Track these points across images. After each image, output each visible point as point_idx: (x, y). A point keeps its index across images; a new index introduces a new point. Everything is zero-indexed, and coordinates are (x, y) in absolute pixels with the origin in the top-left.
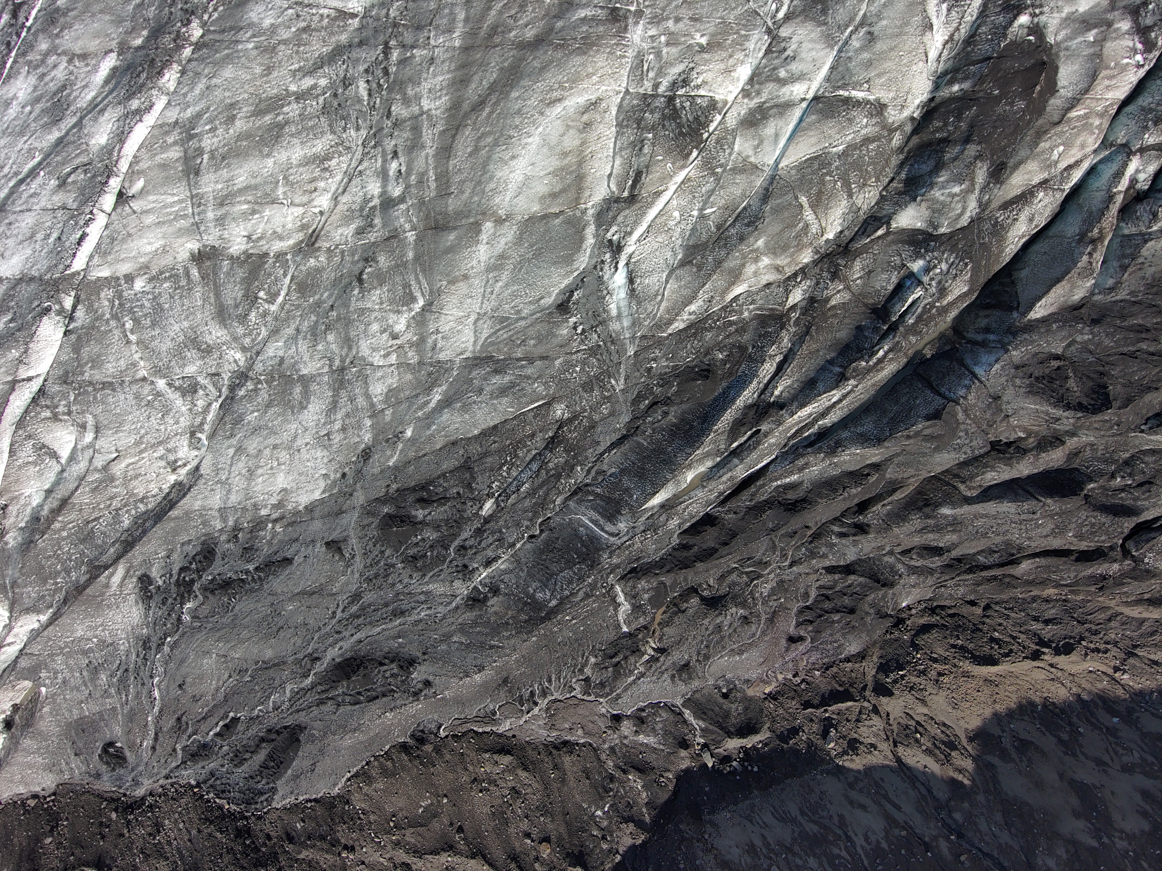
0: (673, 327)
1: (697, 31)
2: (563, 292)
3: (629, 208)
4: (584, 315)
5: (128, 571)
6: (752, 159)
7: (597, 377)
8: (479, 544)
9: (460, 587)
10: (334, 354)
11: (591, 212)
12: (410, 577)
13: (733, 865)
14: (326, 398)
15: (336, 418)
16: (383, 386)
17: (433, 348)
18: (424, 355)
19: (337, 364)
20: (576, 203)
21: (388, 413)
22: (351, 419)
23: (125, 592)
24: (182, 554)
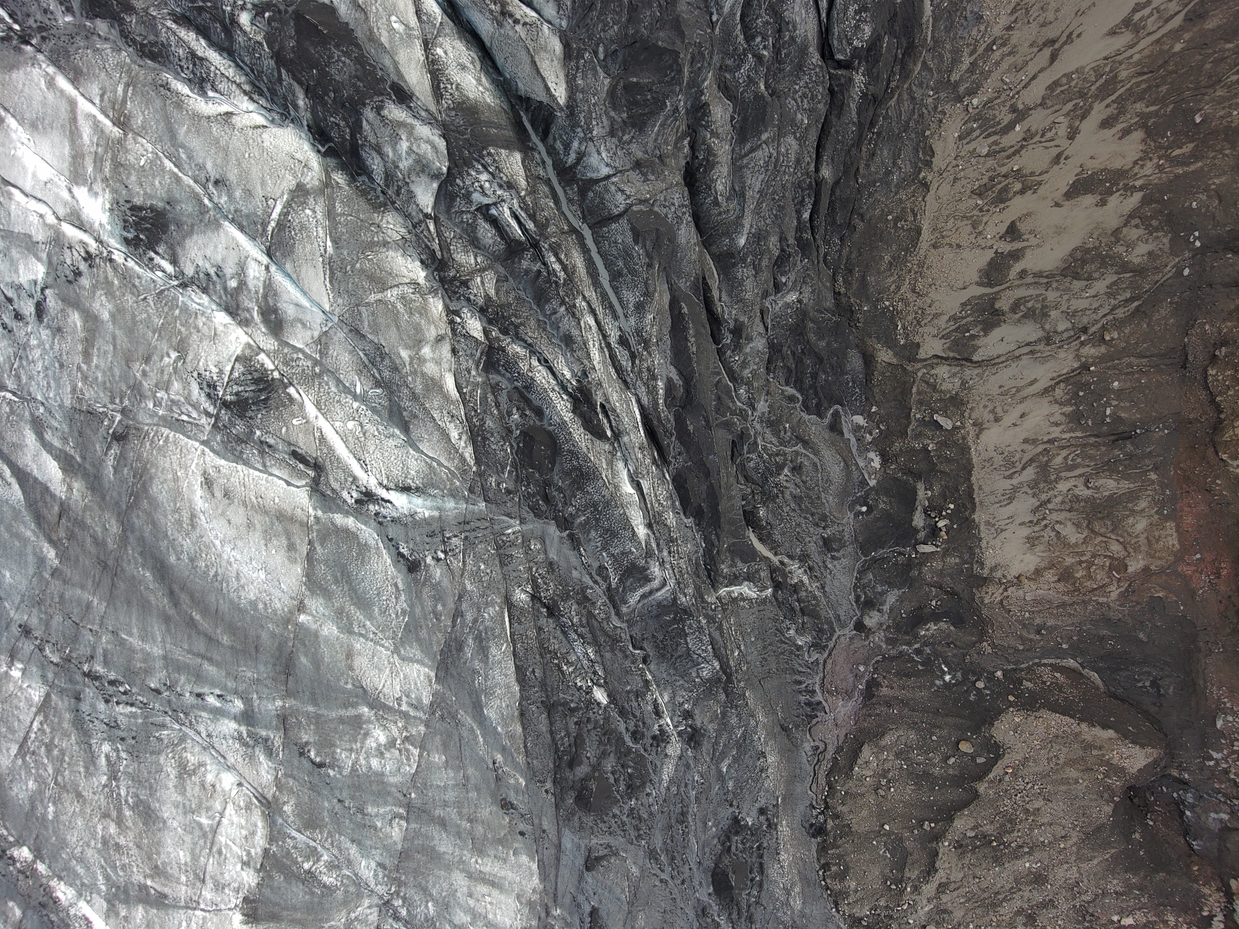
0: (468, 459)
1: (161, 359)
2: (396, 563)
3: (327, 474)
4: (427, 547)
6: (316, 334)
7: (499, 548)
8: (635, 716)
9: (674, 748)
10: (390, 811)
11: (320, 513)
12: (648, 795)
13: (1043, 565)
14: (435, 831)
15: (458, 826)
16: (439, 768)
17: (416, 708)
18: (420, 719)
19: (401, 811)
20: (305, 526)
21: (471, 771)
22: (465, 811)
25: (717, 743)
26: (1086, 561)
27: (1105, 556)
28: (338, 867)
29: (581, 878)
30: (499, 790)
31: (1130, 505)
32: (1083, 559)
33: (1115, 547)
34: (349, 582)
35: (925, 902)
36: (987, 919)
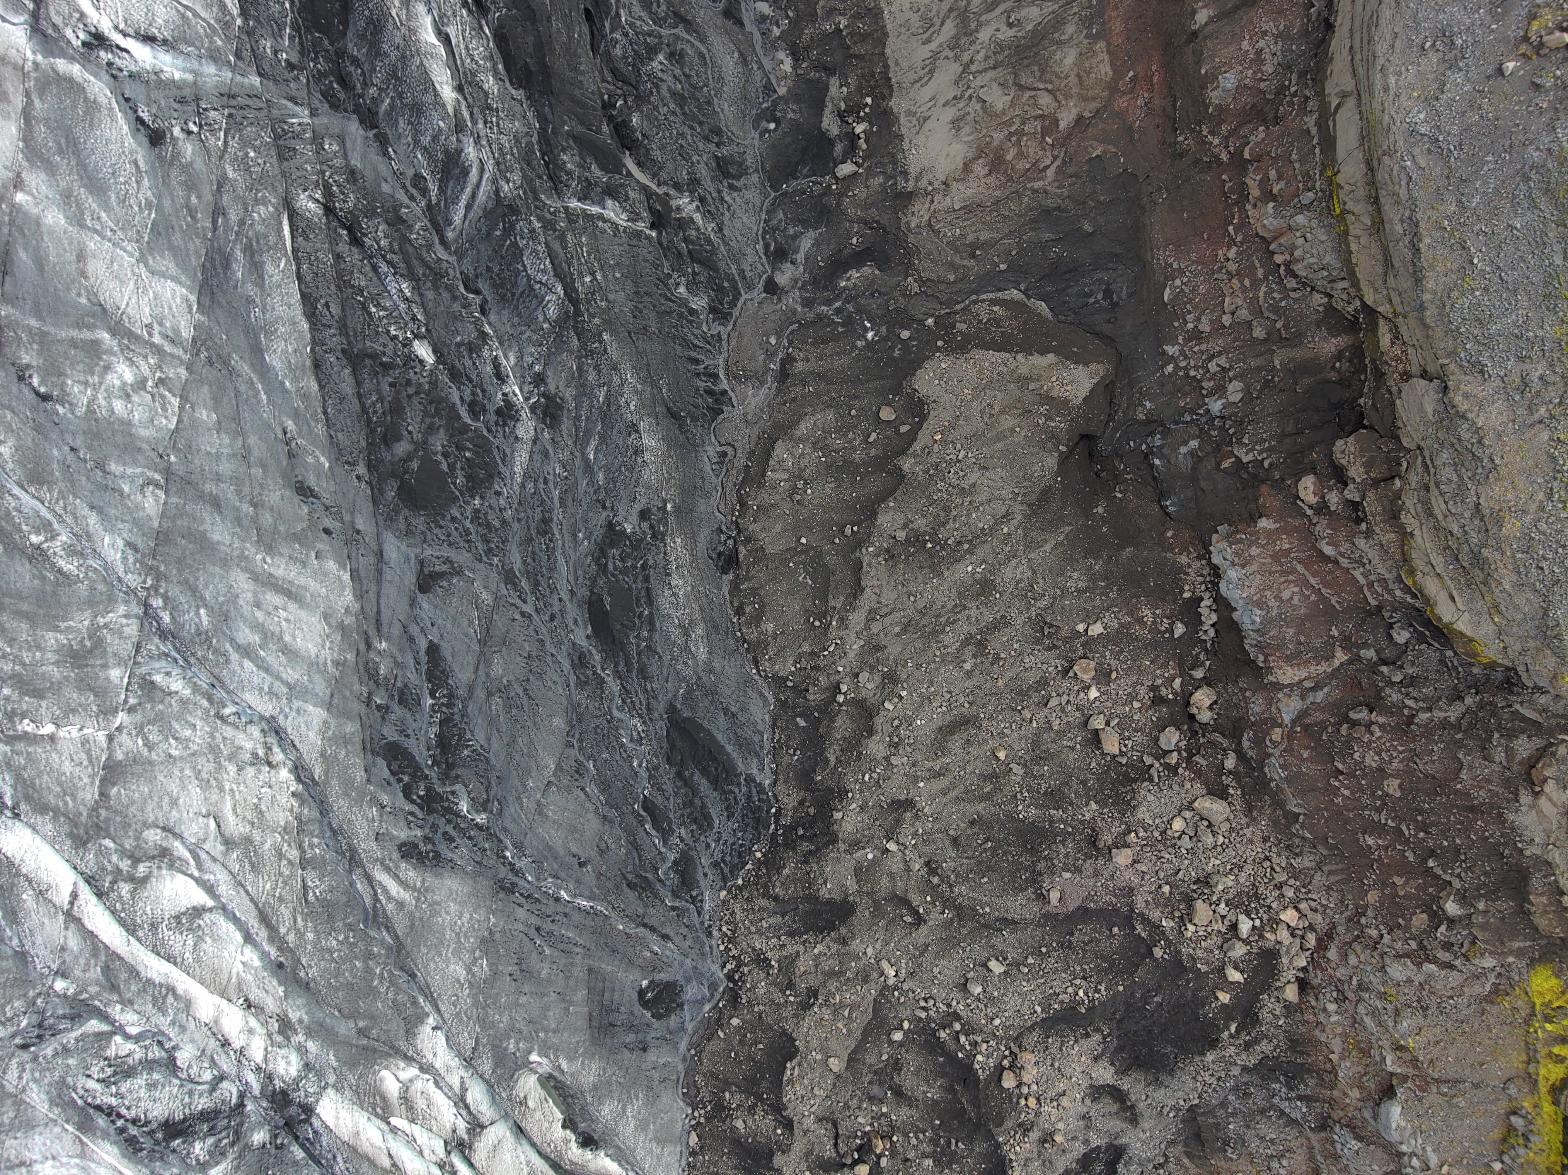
0: (232, 9)
2: (135, 132)
4: (175, 115)
5: (388, 869)
7: (277, 137)
8: (470, 381)
9: (526, 428)
10: (142, 474)
11: (39, 58)
12: (498, 494)
13: (970, 155)
14: (206, 513)
15: (238, 510)
16: (209, 430)
17: (172, 342)
18: (179, 358)
19: (157, 476)
20: (20, 69)
21: (252, 440)
22: (246, 490)
23: (419, 884)
24: (382, 786)
25: (577, 418)
26: (1015, 133)
27: (1036, 118)
28: (81, 554)
29: (413, 603)
30: (293, 470)
31: (1056, 35)
32: (1012, 129)
33: (1045, 100)
34: (77, 153)
35: (853, 637)
36: (929, 653)
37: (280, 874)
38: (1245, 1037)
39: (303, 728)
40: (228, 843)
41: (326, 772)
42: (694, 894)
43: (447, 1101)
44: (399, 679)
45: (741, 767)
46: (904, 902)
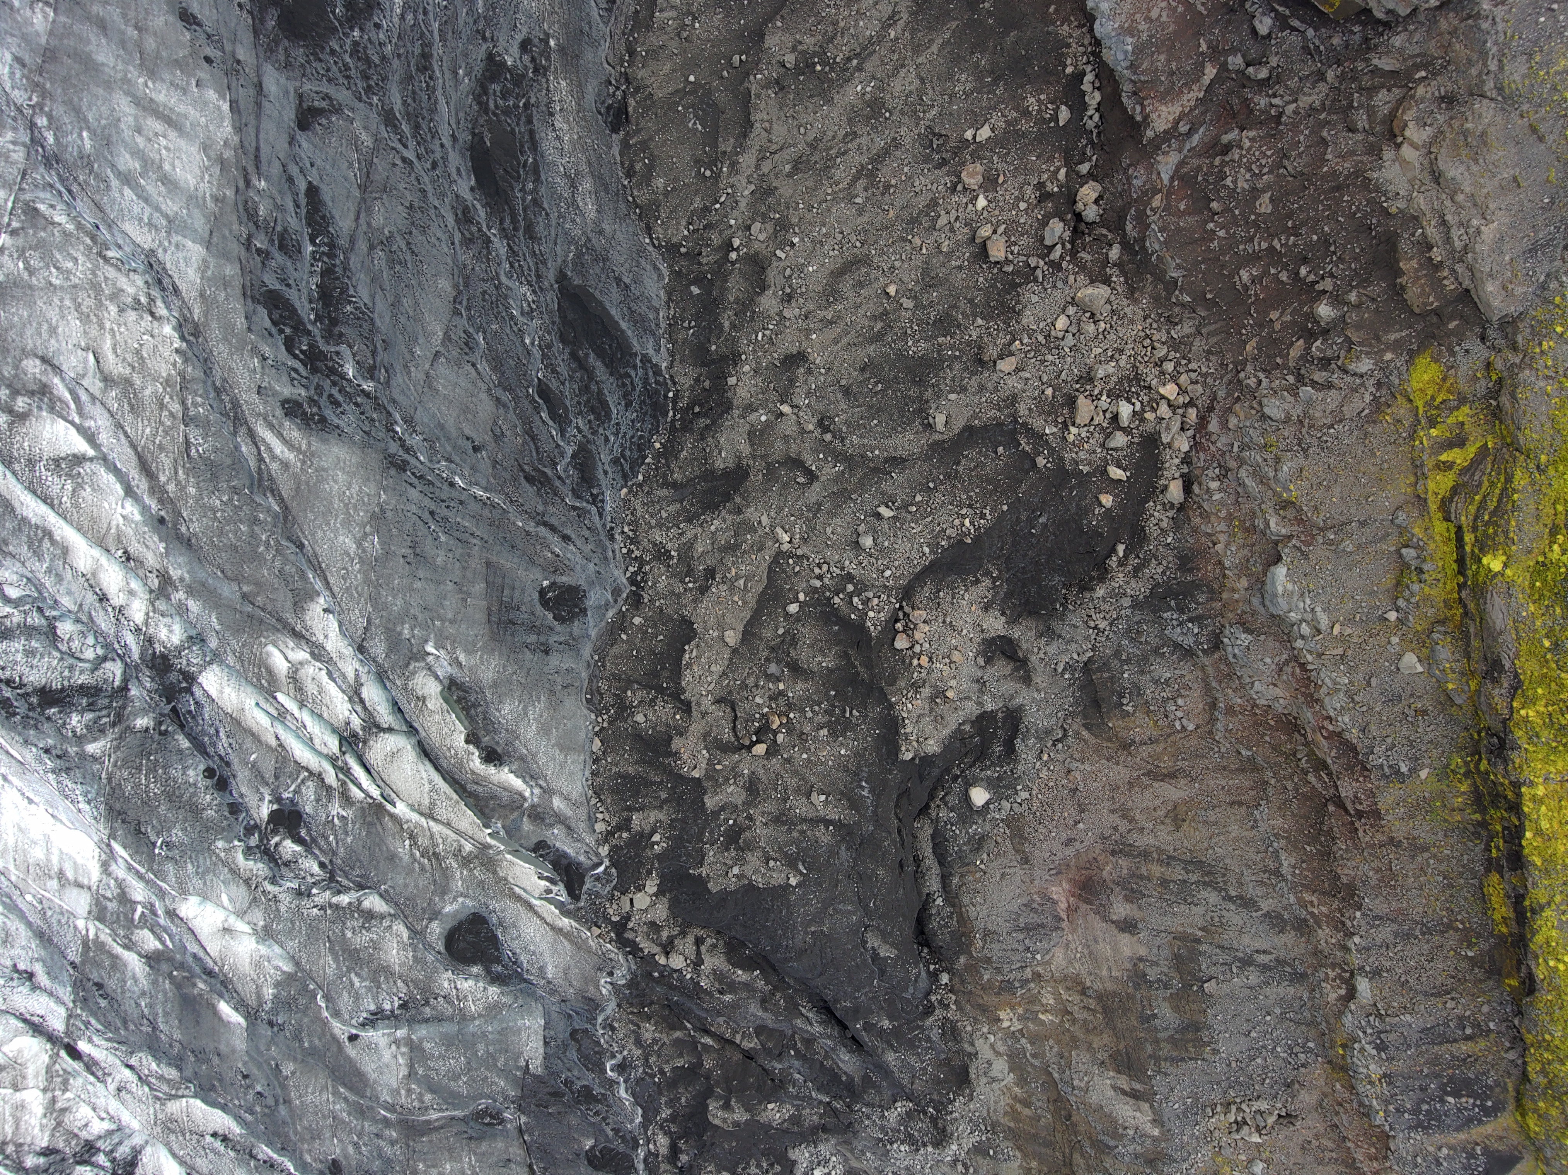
23: (304, 447)
24: (263, 336)
35: (744, 184)
36: (821, 193)
37: (161, 423)
38: (1134, 561)
39: (182, 265)
40: (108, 380)
41: (206, 314)
42: (595, 491)
43: (341, 695)
44: (279, 222)
45: (636, 347)
46: (796, 463)
